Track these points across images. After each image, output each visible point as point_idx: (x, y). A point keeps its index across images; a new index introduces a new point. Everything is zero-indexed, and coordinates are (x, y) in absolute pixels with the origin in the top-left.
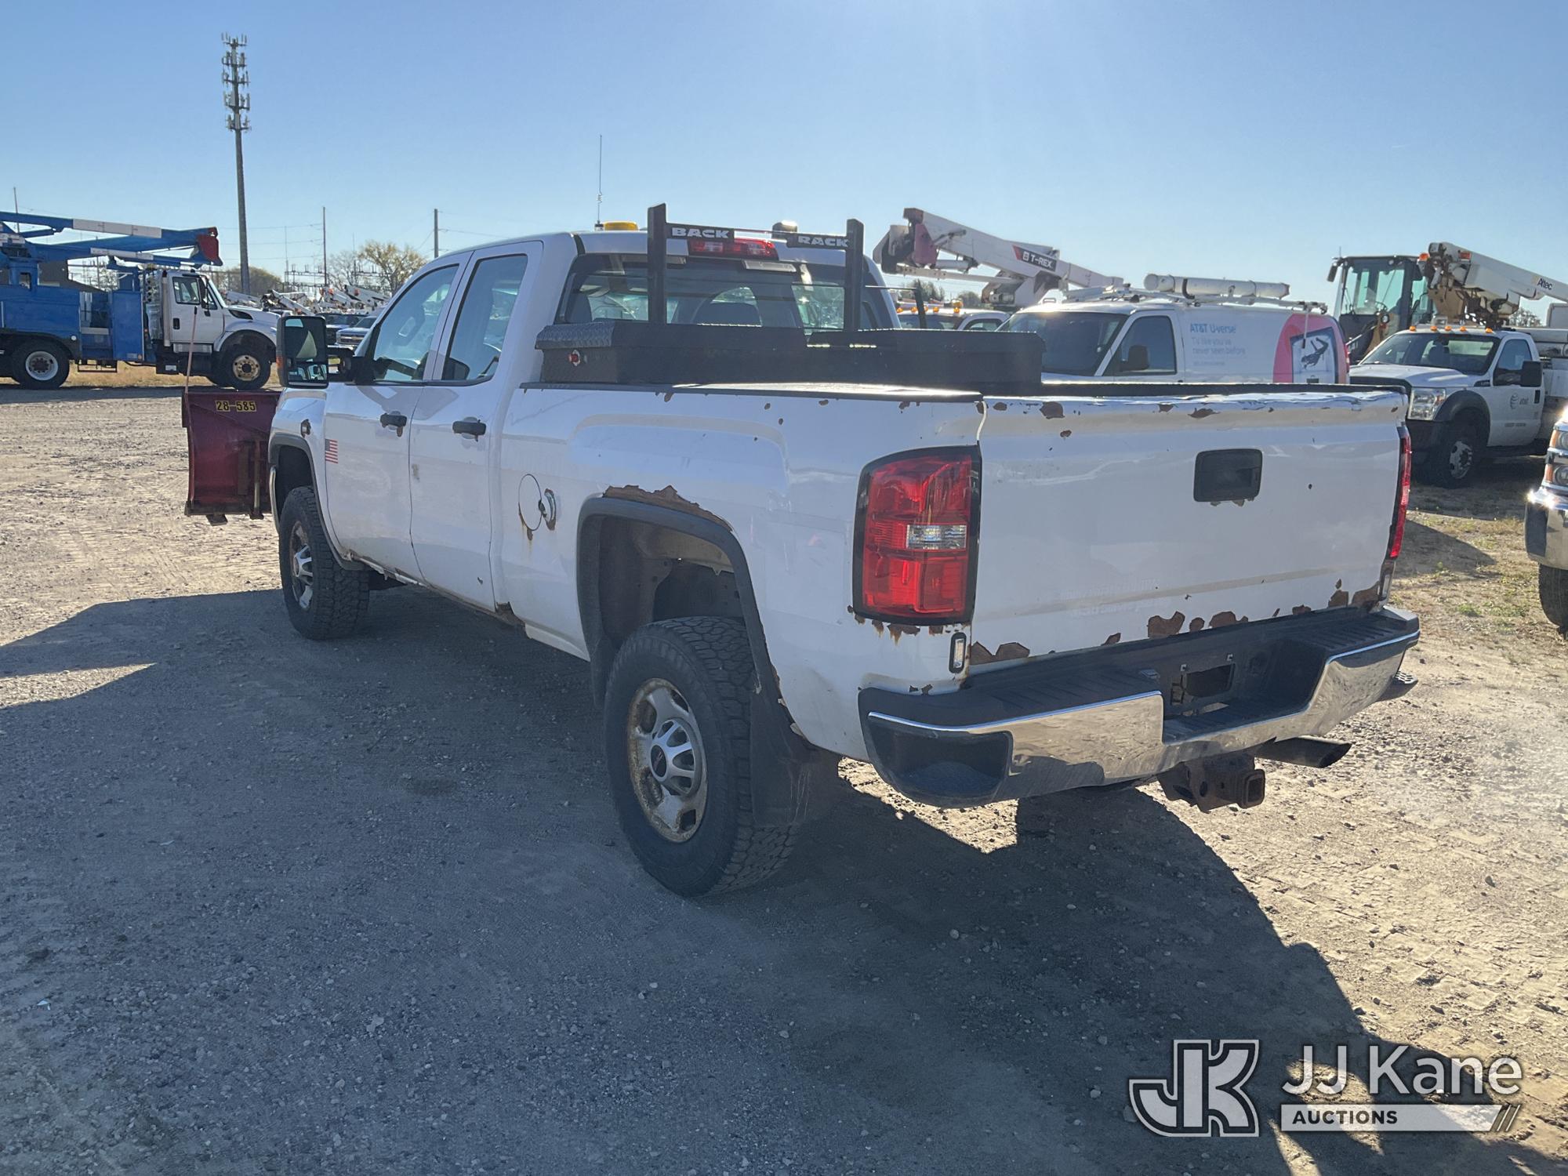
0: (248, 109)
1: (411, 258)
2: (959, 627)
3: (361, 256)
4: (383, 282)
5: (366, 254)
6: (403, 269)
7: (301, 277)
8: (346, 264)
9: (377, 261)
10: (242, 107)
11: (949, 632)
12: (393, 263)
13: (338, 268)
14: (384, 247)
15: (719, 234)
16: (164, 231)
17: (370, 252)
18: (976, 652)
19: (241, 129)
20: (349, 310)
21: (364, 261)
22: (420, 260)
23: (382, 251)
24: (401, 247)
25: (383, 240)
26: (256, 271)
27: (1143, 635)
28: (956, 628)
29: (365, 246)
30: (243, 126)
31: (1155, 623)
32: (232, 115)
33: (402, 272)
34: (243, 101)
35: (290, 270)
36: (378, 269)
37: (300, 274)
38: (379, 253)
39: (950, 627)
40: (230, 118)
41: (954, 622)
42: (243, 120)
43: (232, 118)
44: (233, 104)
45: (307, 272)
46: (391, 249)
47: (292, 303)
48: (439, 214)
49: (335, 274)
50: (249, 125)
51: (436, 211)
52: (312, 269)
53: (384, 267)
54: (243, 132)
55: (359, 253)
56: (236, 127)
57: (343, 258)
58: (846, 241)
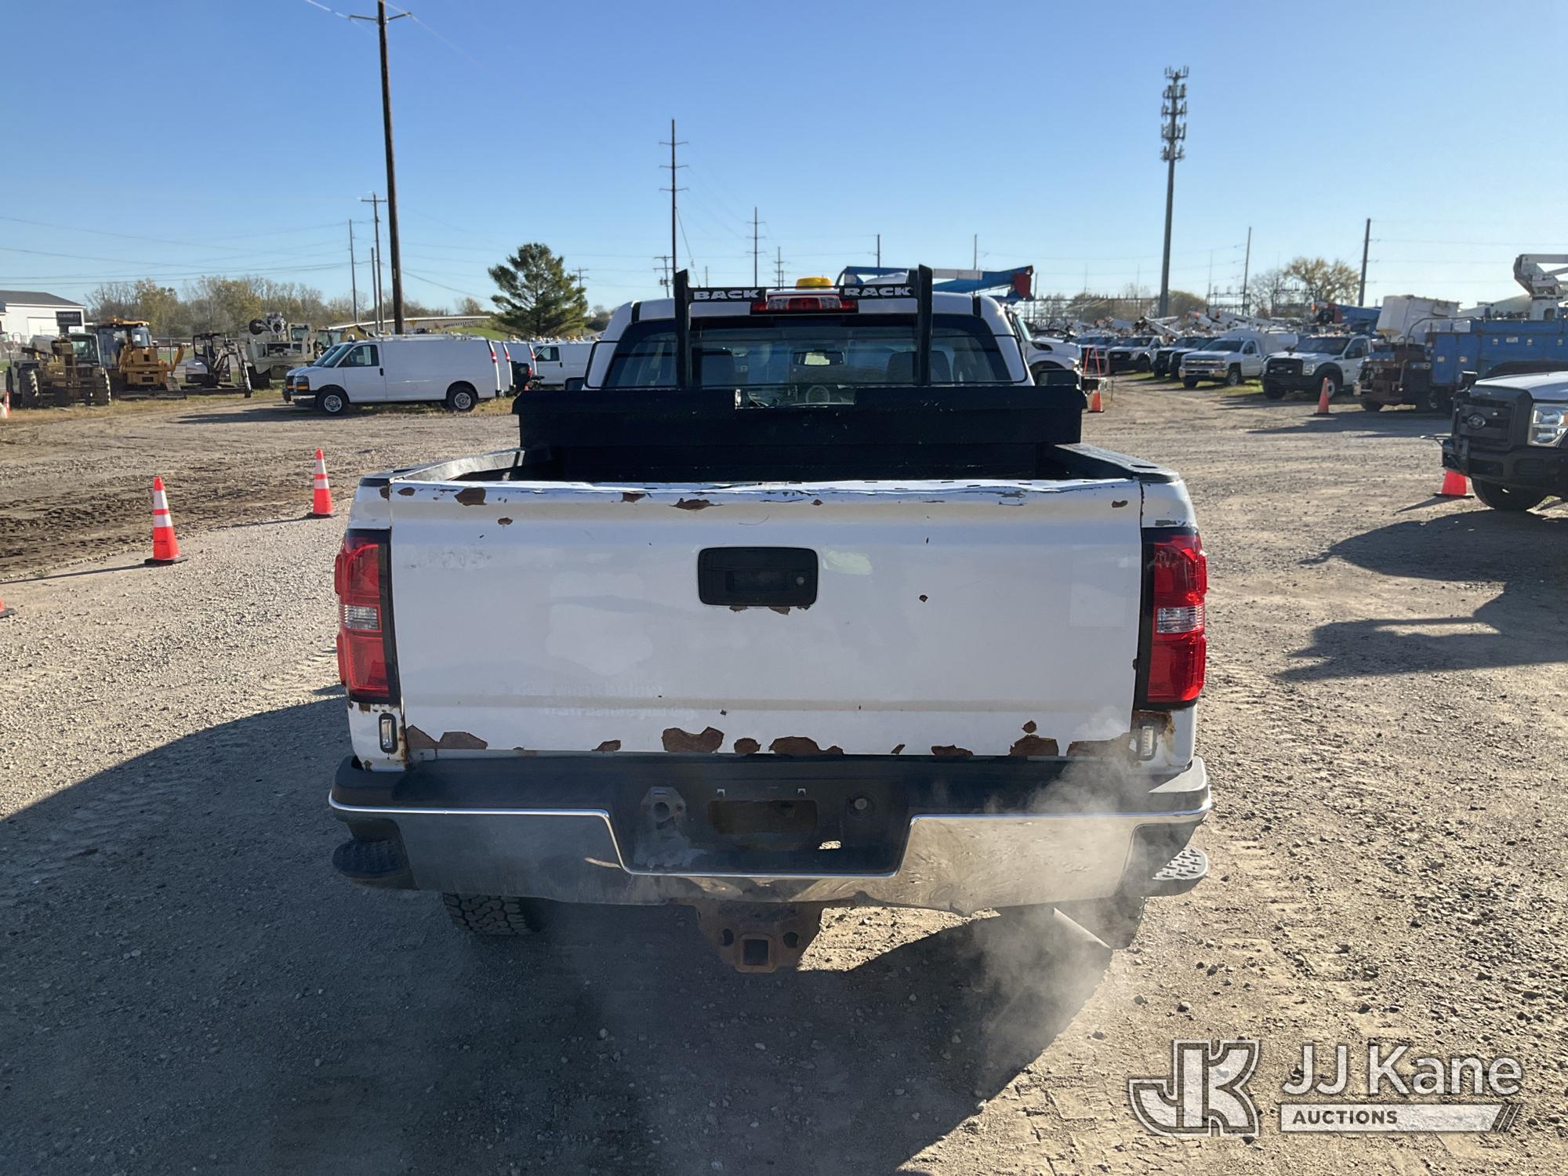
0: (1183, 138)
1: (1341, 272)
2: (387, 708)
3: (1287, 274)
4: (1307, 299)
5: (1292, 271)
6: (1330, 284)
7: (1222, 299)
8: (1270, 283)
9: (1303, 278)
10: (1178, 137)
11: (376, 711)
12: (1320, 279)
13: (1261, 287)
14: (1311, 263)
15: (747, 294)
16: (985, 273)
17: (1296, 269)
18: (411, 736)
19: (1175, 158)
20: (1215, 332)
21: (1290, 278)
22: (1350, 273)
23: (1309, 266)
24: (1330, 262)
25: (1311, 257)
26: (1176, 293)
27: (657, 747)
28: (383, 708)
29: (1292, 263)
30: (1176, 156)
31: (673, 736)
32: (1168, 146)
33: (1329, 287)
34: (1179, 131)
35: (1212, 292)
36: (1302, 285)
37: (1222, 296)
38: (1307, 270)
39: (377, 706)
40: (1165, 149)
41: (381, 702)
42: (1177, 149)
43: (1168, 149)
44: (1170, 135)
45: (1228, 293)
46: (1320, 264)
47: (1164, 329)
48: (1371, 224)
49: (1258, 294)
50: (1183, 153)
51: (1369, 221)
52: (1234, 290)
53: (1309, 282)
54: (1176, 162)
55: (1285, 269)
56: (1170, 157)
57: (1268, 277)
58: (907, 289)
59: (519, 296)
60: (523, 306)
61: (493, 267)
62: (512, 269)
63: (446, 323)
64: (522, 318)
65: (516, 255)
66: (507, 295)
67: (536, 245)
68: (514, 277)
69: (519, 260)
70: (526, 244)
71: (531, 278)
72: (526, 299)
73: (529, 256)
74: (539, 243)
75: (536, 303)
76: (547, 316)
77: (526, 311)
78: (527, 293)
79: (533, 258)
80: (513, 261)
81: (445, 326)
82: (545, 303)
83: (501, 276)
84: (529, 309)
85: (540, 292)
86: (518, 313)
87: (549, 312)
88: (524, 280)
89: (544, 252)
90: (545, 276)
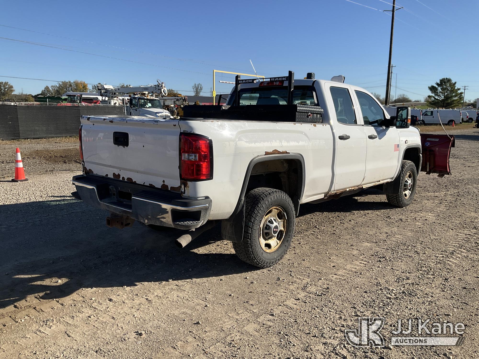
18: (86, 169)
31: (114, 175)
59: (438, 95)
60: (439, 99)
61: (430, 86)
62: (437, 86)
63: (415, 104)
64: (438, 103)
65: (439, 82)
66: (433, 95)
67: (447, 79)
68: (437, 89)
69: (440, 83)
70: (443, 78)
71: (443, 89)
72: (440, 96)
73: (444, 82)
74: (448, 78)
75: (444, 98)
76: (447, 102)
77: (440, 100)
78: (441, 94)
79: (445, 83)
80: (437, 84)
81: (415, 105)
82: (447, 98)
83: (432, 89)
84: (441, 100)
85: (446, 94)
86: (436, 101)
87: (448, 100)
88: (441, 90)
89: (449, 80)
90: (448, 89)
